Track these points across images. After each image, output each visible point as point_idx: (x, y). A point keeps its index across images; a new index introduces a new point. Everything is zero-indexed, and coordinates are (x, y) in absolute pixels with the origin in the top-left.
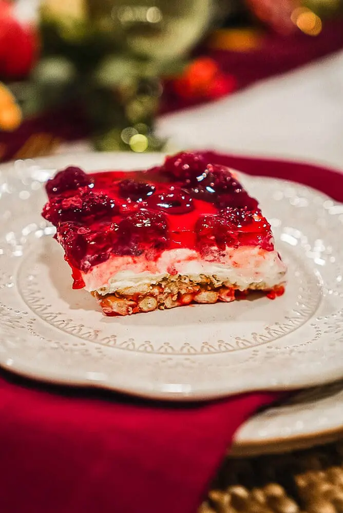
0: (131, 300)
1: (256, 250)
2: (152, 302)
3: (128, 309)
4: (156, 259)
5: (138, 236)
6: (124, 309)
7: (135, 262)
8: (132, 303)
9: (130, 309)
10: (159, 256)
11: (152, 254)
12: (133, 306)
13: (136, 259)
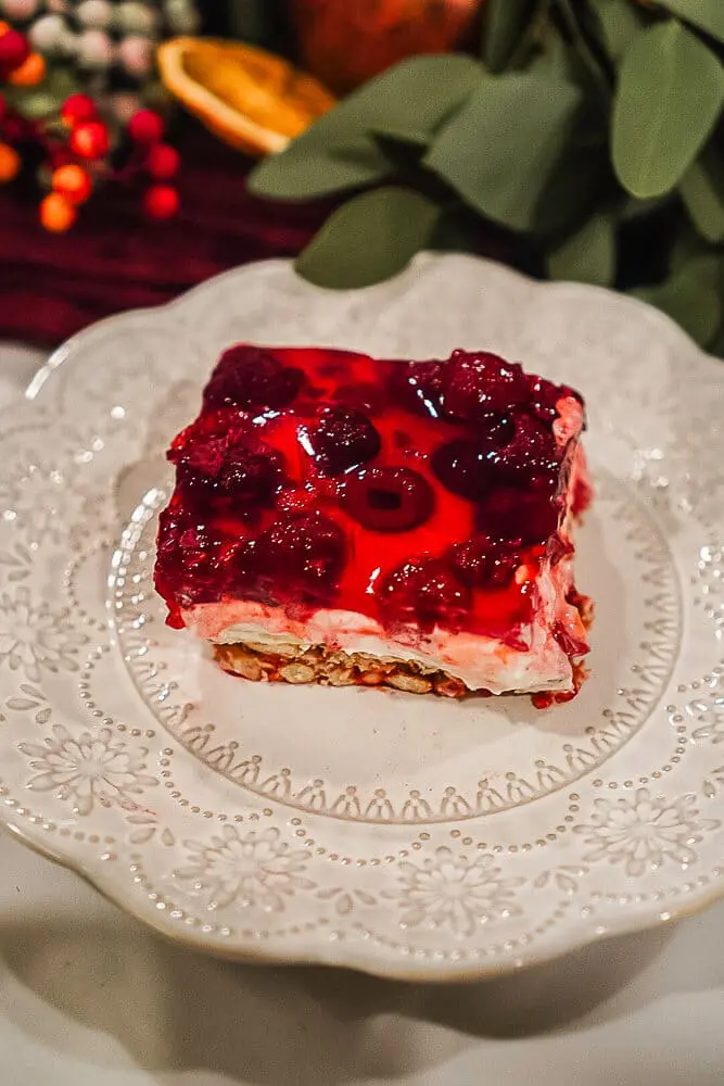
0: (265, 661)
1: (492, 646)
2: (304, 672)
3: (260, 673)
4: (303, 619)
5: (268, 580)
6: (255, 672)
7: (267, 615)
8: (269, 666)
9: (265, 674)
10: (310, 616)
11: (297, 610)
12: (269, 671)
13: (269, 610)
